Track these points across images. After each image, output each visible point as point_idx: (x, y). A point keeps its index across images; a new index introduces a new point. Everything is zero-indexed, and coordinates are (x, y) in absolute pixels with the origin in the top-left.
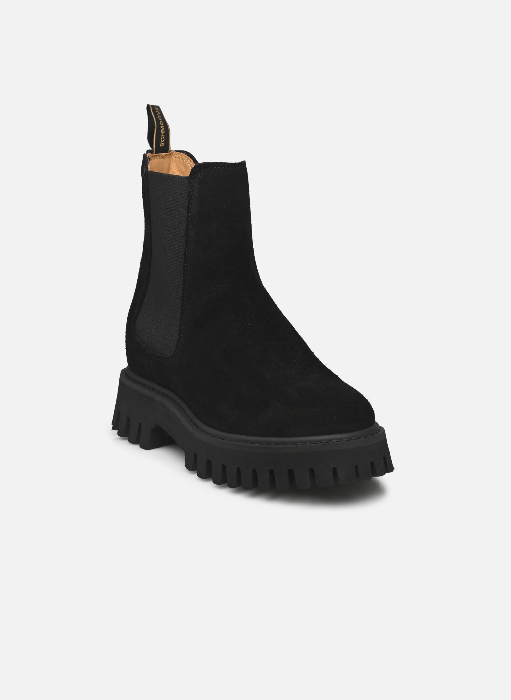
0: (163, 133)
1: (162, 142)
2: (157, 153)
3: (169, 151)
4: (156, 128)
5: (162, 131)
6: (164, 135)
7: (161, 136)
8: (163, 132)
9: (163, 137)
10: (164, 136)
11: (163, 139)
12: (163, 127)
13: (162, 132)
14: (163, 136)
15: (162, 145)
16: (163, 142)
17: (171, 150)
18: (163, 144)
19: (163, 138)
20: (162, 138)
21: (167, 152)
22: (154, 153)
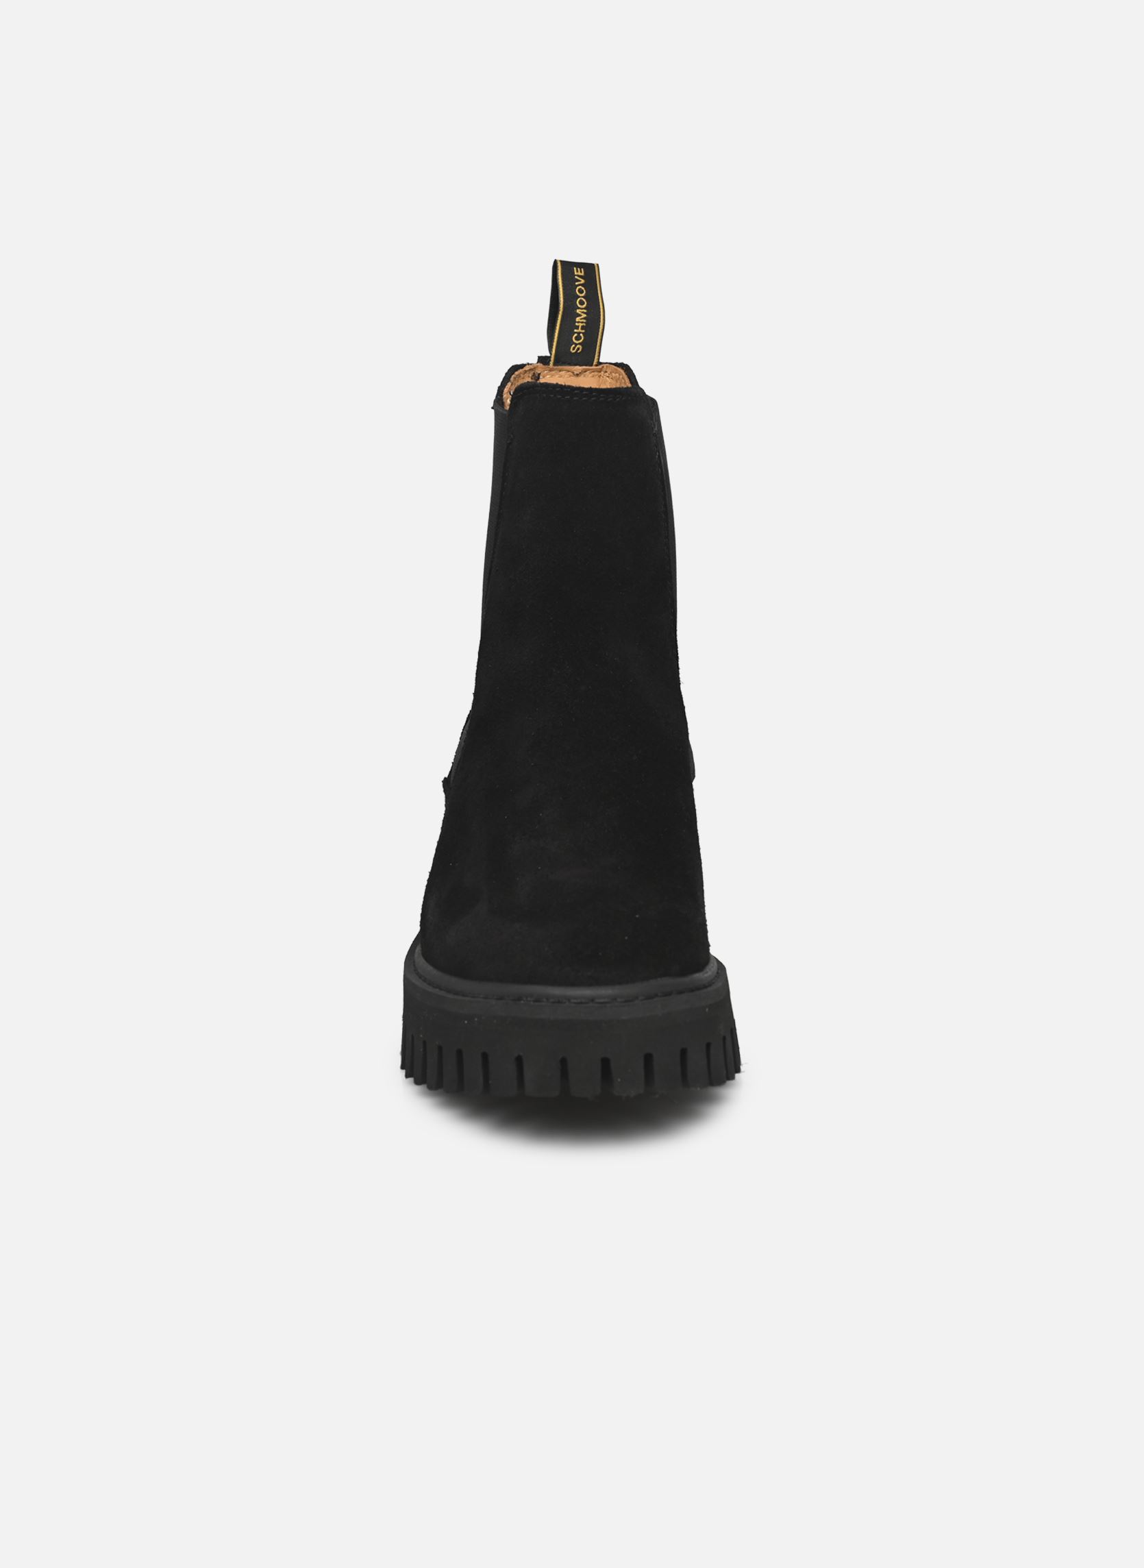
0: (581, 325)
1: (574, 343)
2: (558, 365)
3: (596, 361)
4: (561, 312)
5: (578, 319)
6: (582, 329)
7: (575, 331)
8: (582, 322)
9: (579, 333)
10: (583, 331)
11: (578, 338)
12: (583, 312)
13: (578, 322)
14: (580, 330)
15: (576, 347)
16: (579, 344)
17: (601, 361)
18: (578, 349)
19: (581, 335)
20: (576, 335)
21: (592, 366)
22: (551, 363)
